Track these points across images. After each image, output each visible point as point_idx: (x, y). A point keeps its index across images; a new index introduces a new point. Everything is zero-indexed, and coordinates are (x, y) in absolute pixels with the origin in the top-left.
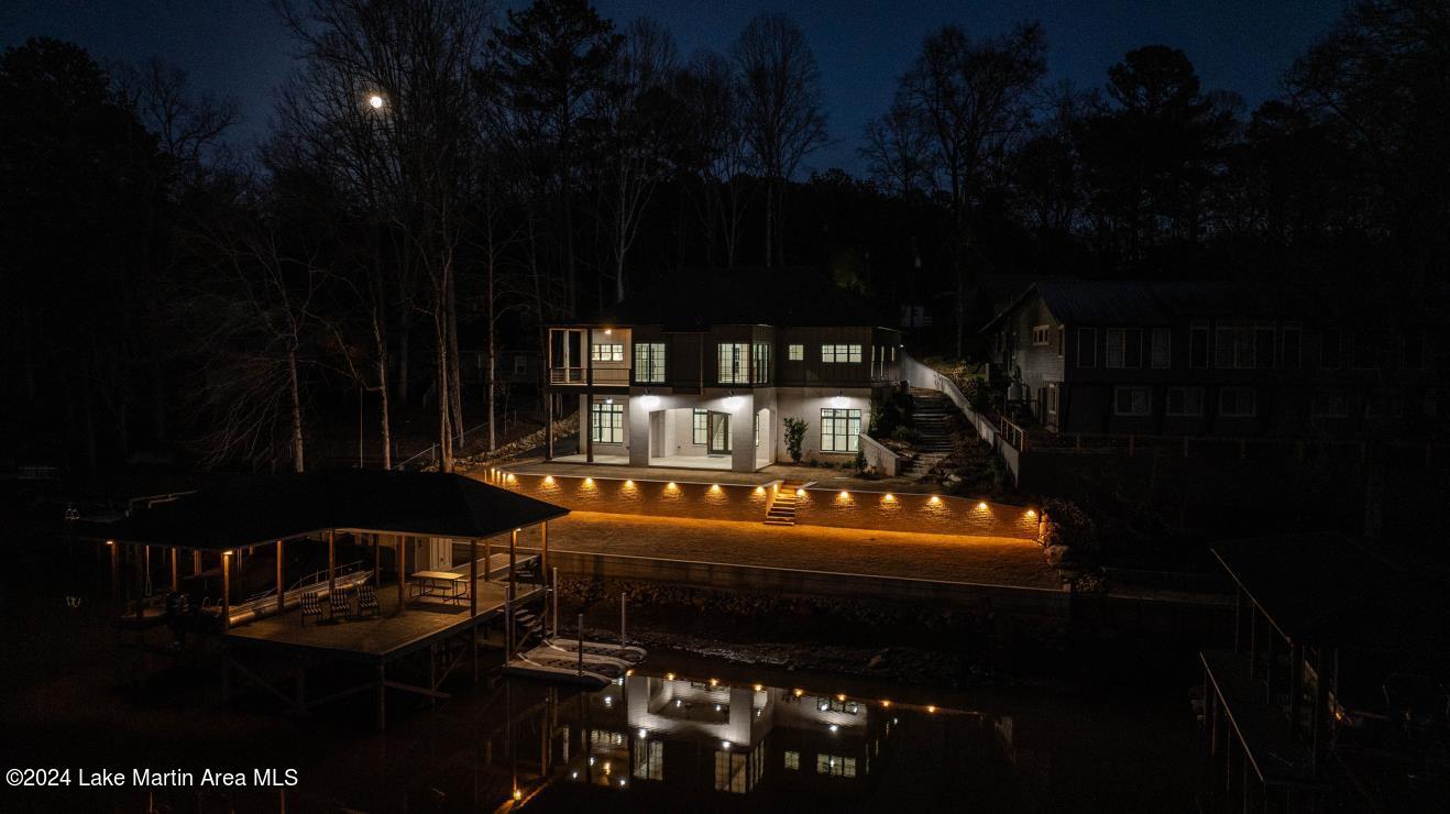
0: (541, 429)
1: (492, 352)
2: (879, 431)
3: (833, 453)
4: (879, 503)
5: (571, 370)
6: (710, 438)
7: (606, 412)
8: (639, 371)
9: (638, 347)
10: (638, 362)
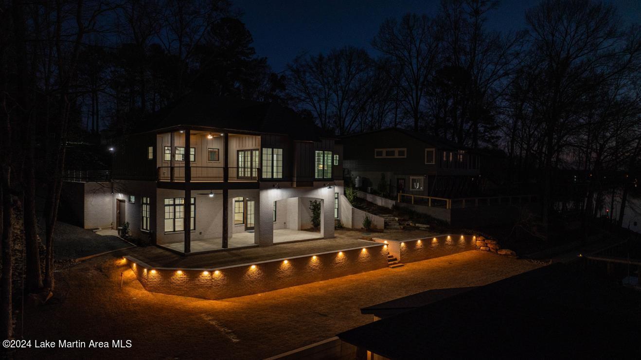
4: (431, 244)
6: (246, 218)
8: (264, 169)
9: (264, 150)
10: (264, 163)
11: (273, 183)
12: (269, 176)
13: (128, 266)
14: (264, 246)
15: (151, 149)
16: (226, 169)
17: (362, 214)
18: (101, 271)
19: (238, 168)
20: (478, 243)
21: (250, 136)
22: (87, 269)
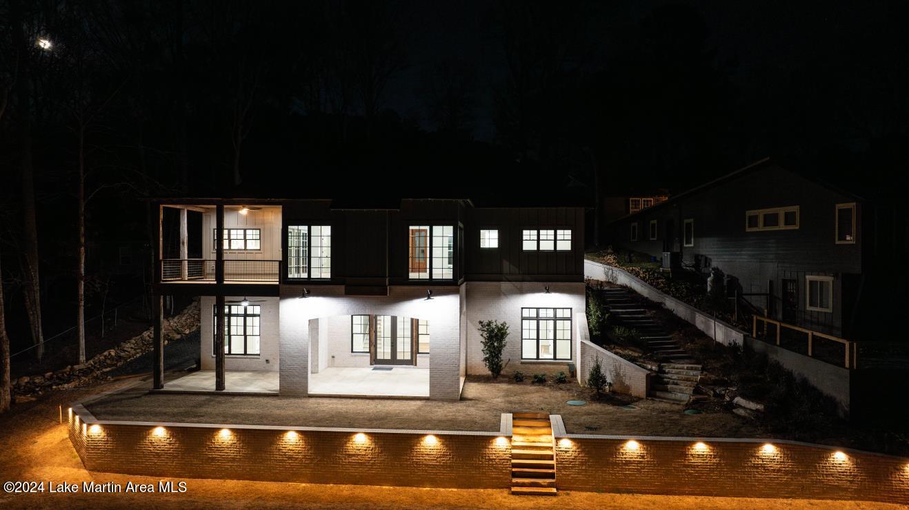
0: (148, 329)
1: (83, 240)
2: (600, 334)
3: (537, 361)
4: (686, 455)
5: (189, 262)
6: (373, 344)
7: (237, 315)
8: (292, 262)
9: (292, 229)
10: (292, 252)
12: (303, 274)
14: (287, 397)
21: (269, 207)
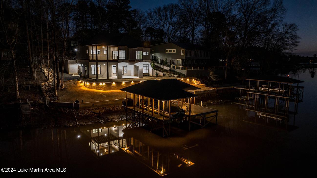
8: (119, 57)
9: (119, 51)
10: (119, 55)
11: (122, 61)
12: (121, 59)
13: (82, 83)
14: (119, 79)
15: (87, 50)
16: (108, 57)
17: (155, 71)
18: (75, 84)
19: (113, 56)
20: (195, 82)
21: (116, 47)
22: (71, 83)
